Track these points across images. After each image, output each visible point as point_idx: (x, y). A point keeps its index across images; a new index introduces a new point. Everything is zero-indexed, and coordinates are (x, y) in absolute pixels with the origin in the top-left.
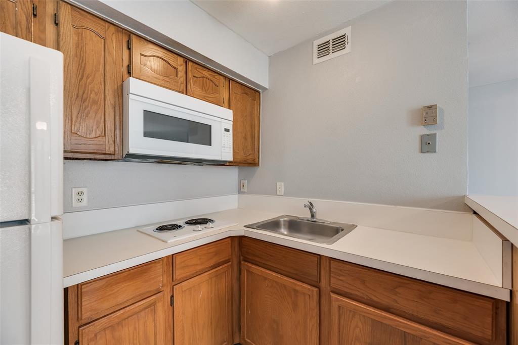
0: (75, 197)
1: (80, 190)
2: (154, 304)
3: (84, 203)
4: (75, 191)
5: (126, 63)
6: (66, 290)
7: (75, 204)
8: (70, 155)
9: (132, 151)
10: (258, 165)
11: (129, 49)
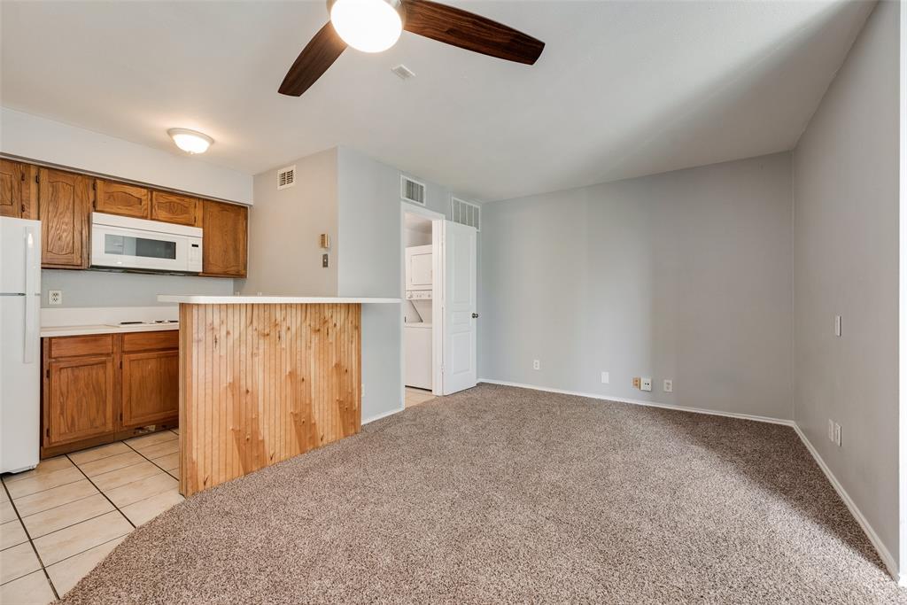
0: (51, 297)
1: (55, 292)
2: (104, 363)
3: (59, 302)
4: (51, 293)
5: (92, 200)
6: (42, 339)
7: (51, 302)
8: (46, 266)
9: (94, 263)
10: (246, 277)
11: (94, 189)
